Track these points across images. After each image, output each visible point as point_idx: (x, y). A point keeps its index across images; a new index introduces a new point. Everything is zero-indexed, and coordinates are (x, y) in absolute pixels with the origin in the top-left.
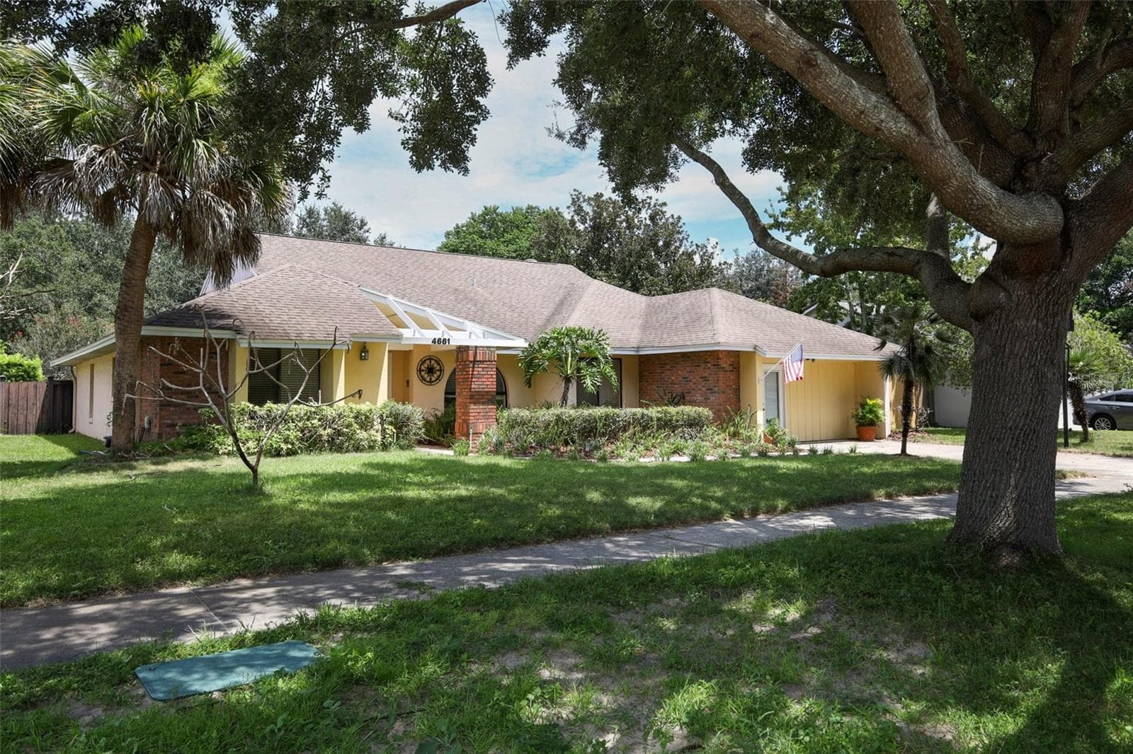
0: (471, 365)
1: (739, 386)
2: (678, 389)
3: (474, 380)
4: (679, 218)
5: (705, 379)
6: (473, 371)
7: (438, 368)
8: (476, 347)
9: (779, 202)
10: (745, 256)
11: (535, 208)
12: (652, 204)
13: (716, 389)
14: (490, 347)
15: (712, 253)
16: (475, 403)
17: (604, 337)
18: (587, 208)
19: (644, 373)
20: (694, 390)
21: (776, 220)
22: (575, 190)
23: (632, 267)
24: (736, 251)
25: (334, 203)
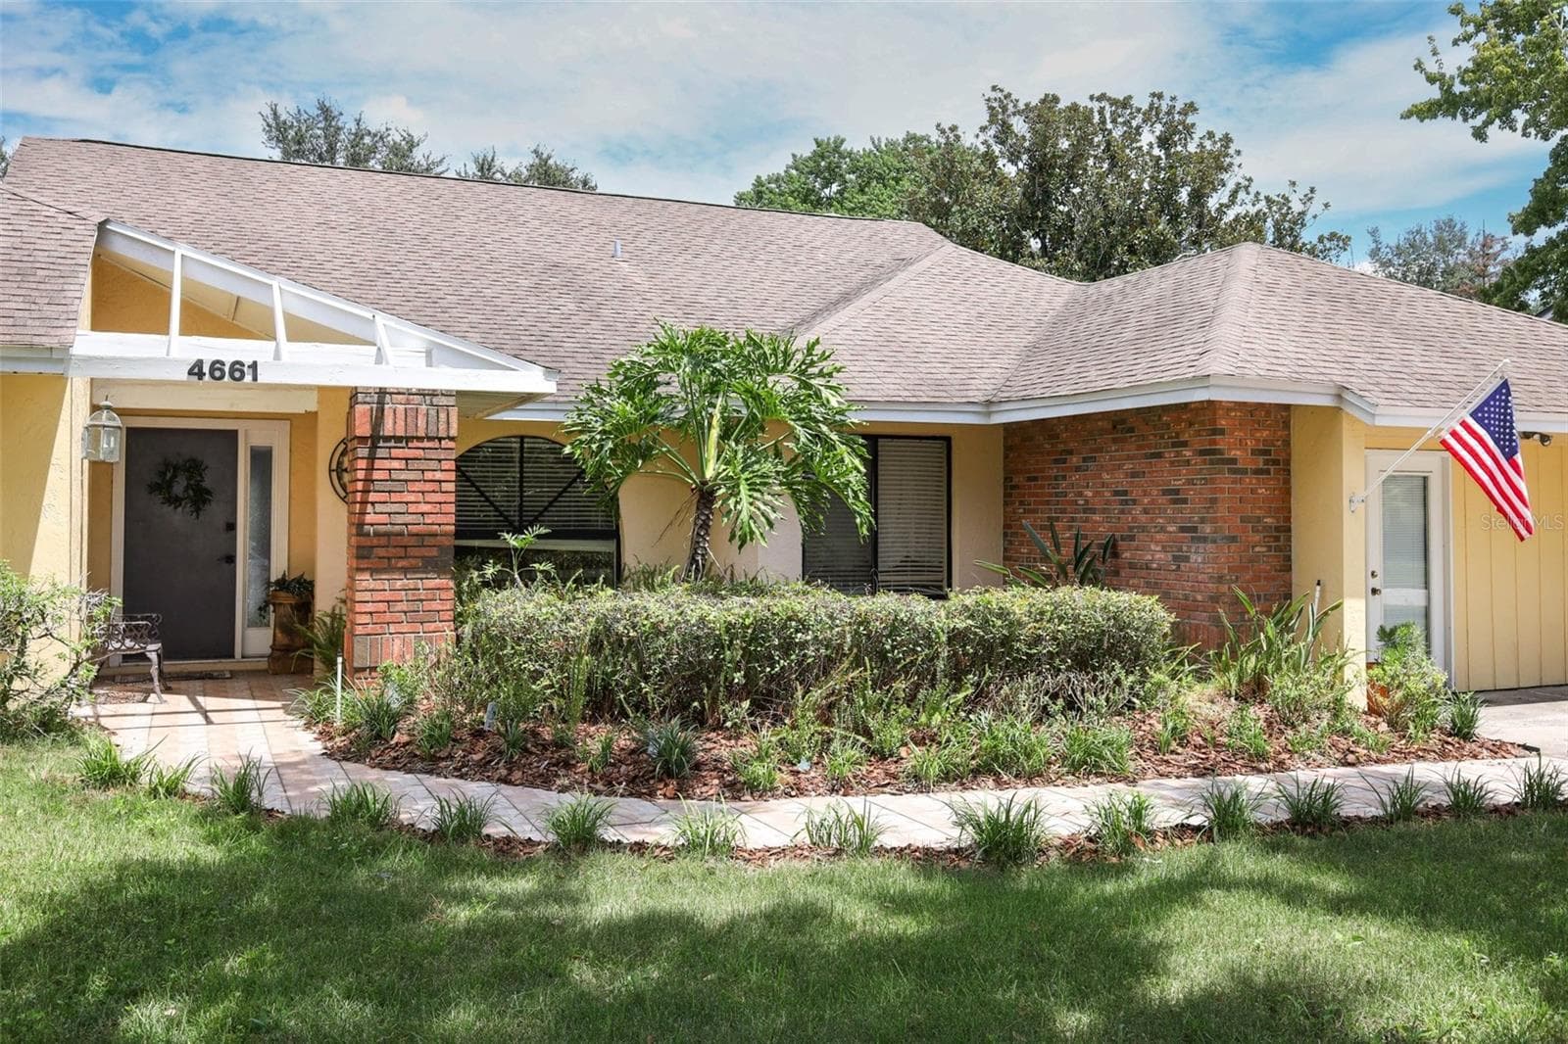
0: (363, 452)
1: (1288, 519)
2: (1100, 528)
3: (372, 497)
4: (1227, 140)
5: (1176, 497)
6: (371, 469)
8: (382, 392)
9: (1455, 43)
10: (1393, 244)
11: (923, 138)
12: (1164, 108)
13: (1208, 529)
14: (433, 394)
15: (1302, 214)
16: (373, 571)
18: (1019, 126)
19: (1016, 480)
20: (1143, 529)
21: (1447, 91)
22: (994, 88)
23: (1112, 247)
24: (1374, 233)
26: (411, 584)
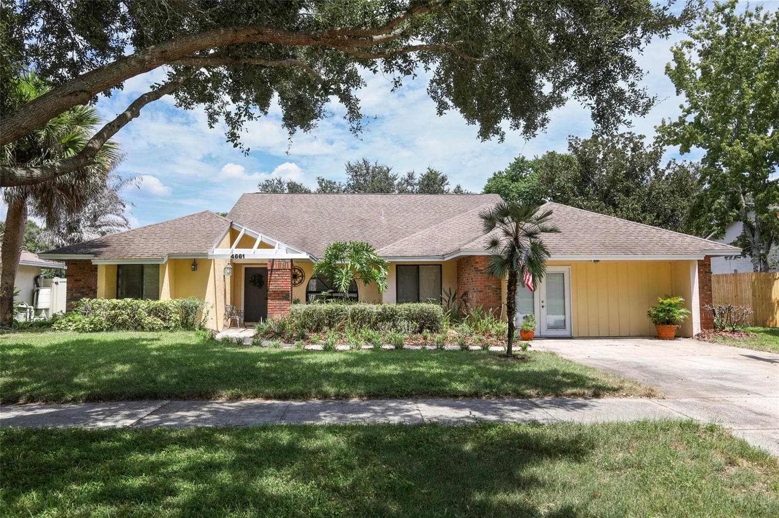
0: (269, 273)
1: (500, 286)
3: (271, 283)
6: (271, 277)
7: (301, 274)
8: (273, 259)
14: (285, 259)
17: (372, 249)
25: (429, 168)
26: (279, 302)
